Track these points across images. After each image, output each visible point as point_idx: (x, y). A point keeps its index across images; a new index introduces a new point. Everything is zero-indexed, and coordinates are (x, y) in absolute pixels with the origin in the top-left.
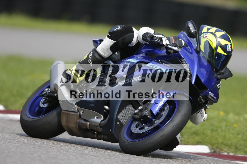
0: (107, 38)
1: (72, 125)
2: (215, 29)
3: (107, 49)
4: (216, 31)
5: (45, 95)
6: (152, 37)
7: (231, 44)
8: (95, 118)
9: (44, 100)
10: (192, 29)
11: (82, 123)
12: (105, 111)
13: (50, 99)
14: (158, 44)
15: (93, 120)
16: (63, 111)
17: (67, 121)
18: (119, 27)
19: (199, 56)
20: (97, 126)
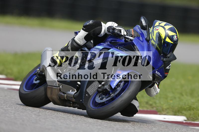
0: (82, 30)
1: (55, 97)
2: (165, 23)
3: (82, 38)
4: (165, 25)
5: (37, 74)
6: (114, 29)
7: (177, 35)
8: (71, 91)
9: (36, 77)
10: (144, 23)
11: (61, 95)
12: (77, 86)
13: (41, 77)
14: (118, 34)
15: (69, 92)
16: (48, 86)
17: (51, 94)
18: (91, 22)
19: (149, 43)
20: (72, 97)
